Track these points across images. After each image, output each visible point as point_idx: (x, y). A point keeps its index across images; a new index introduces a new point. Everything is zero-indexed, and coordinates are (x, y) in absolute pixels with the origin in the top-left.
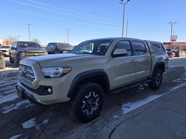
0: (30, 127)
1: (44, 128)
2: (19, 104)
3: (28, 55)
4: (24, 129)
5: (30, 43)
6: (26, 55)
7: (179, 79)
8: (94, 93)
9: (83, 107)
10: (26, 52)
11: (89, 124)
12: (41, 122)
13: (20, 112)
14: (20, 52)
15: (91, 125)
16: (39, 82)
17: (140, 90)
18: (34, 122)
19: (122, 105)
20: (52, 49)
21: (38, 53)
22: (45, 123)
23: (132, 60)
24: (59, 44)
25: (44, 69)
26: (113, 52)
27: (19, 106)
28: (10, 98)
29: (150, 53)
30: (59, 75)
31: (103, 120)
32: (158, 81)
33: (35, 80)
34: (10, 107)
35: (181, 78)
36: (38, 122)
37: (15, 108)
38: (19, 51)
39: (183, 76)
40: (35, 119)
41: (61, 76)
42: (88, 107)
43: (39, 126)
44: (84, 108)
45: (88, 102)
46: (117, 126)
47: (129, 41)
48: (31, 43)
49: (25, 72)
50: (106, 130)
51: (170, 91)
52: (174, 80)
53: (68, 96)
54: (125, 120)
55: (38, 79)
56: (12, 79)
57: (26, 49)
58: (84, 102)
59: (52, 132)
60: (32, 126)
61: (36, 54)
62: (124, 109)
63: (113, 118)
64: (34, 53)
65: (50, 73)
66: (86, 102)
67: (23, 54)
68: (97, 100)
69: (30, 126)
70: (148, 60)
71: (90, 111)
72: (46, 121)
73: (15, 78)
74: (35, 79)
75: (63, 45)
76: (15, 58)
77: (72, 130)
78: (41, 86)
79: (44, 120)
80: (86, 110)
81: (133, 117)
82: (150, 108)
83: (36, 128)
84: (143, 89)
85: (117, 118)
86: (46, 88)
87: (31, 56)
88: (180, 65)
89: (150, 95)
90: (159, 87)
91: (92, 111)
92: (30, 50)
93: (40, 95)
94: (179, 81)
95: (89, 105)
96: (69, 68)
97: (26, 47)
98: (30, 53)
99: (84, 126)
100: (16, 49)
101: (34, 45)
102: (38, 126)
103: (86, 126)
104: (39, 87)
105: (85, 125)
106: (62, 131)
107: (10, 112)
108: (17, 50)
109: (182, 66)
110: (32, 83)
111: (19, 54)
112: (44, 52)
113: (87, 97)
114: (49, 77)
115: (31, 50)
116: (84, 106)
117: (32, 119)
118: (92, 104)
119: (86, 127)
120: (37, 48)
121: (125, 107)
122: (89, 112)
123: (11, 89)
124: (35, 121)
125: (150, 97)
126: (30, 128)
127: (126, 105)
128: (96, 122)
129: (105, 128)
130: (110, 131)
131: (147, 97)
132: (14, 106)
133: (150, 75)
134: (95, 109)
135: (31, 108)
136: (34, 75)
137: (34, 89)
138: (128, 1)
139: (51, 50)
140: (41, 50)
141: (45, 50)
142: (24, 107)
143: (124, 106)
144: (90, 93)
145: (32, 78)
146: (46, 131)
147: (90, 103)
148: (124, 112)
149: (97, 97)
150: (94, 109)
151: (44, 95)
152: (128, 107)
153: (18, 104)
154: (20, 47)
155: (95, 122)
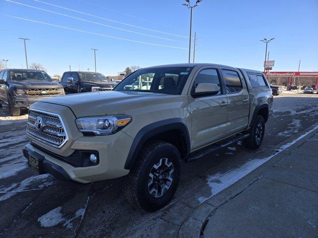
0: (54, 224)
1: (80, 224)
2: (25, 183)
3: (29, 94)
4: (43, 228)
5: (31, 72)
6: (26, 93)
7: (286, 132)
8: (167, 159)
9: (149, 184)
10: (24, 88)
11: (159, 213)
12: (73, 214)
13: (30, 198)
14: (15, 89)
15: (162, 215)
16: (73, 142)
17: (230, 151)
18: (61, 215)
19: (207, 178)
20: (71, 82)
21: (47, 89)
22: (81, 216)
23: (223, 102)
24: (83, 73)
25: (80, 119)
26: (194, 88)
27: (27, 187)
28: (6, 171)
29: (248, 90)
30: (110, 130)
31: (182, 205)
32: (259, 136)
33: (66, 140)
34: (10, 188)
35: (290, 129)
36: (67, 214)
37: (19, 190)
38: (12, 87)
39: (292, 126)
40: (60, 208)
41: (113, 133)
42: (157, 184)
43: (71, 222)
44: (151, 187)
45: (157, 175)
46: (210, 215)
47: (217, 70)
48: (33, 73)
49: (43, 126)
50: (193, 224)
51: (278, 151)
52: (280, 134)
53: (126, 168)
54: (219, 204)
55: (71, 137)
56: (4, 138)
57: (24, 82)
58: (151, 175)
59: (96, 231)
60: (57, 223)
61: (44, 92)
62: (211, 185)
63: (197, 202)
64: (40, 89)
65: (91, 127)
66: (155, 175)
67: (20, 92)
68: (171, 172)
69: (54, 222)
70: (245, 102)
71: (159, 191)
72: (81, 212)
73: (9, 135)
74: (65, 137)
75: (89, 75)
76: (5, 99)
77: (131, 226)
78: (76, 151)
79: (77, 211)
80: (154, 190)
81: (231, 198)
82: (257, 182)
83: (65, 224)
84: (234, 149)
85: (206, 202)
86: (87, 153)
87: (34, 95)
88: (283, 108)
89: (247, 160)
90: (259, 146)
91: (162, 190)
92: (32, 84)
93: (75, 166)
94: (288, 134)
95: (159, 181)
96: (127, 117)
97: (24, 79)
98: (33, 89)
99: (151, 218)
100: (6, 83)
101: (37, 75)
102: (69, 221)
103: (154, 217)
104: (74, 153)
105: (152, 216)
106: (113, 229)
107: (12, 197)
108: (8, 85)
109: (286, 110)
110: (59, 145)
111: (13, 93)
112: (58, 88)
113: (156, 167)
114: (91, 134)
115: (35, 84)
116: (152, 182)
117: (55, 210)
118: (162, 179)
119: (154, 219)
120: (44, 82)
121: (212, 181)
122: (158, 194)
123: (5, 155)
124: (61, 212)
125: (250, 162)
126: (55, 226)
127: (213, 178)
128: (171, 210)
129: (191, 220)
130: (201, 225)
131: (244, 163)
132: (17, 187)
133: (247, 127)
134: (168, 188)
135: (49, 188)
136: (63, 131)
137: (63, 157)
138: (198, 1)
139: (69, 85)
140: (53, 84)
141: (60, 86)
142: (36, 187)
143: (210, 179)
144: (161, 160)
145: (60, 137)
146: (84, 230)
147: (161, 177)
148: (212, 190)
149: (171, 166)
150: (166, 187)
151: (82, 166)
152: (218, 182)
153: (23, 182)
154: (13, 79)
155: (167, 209)
